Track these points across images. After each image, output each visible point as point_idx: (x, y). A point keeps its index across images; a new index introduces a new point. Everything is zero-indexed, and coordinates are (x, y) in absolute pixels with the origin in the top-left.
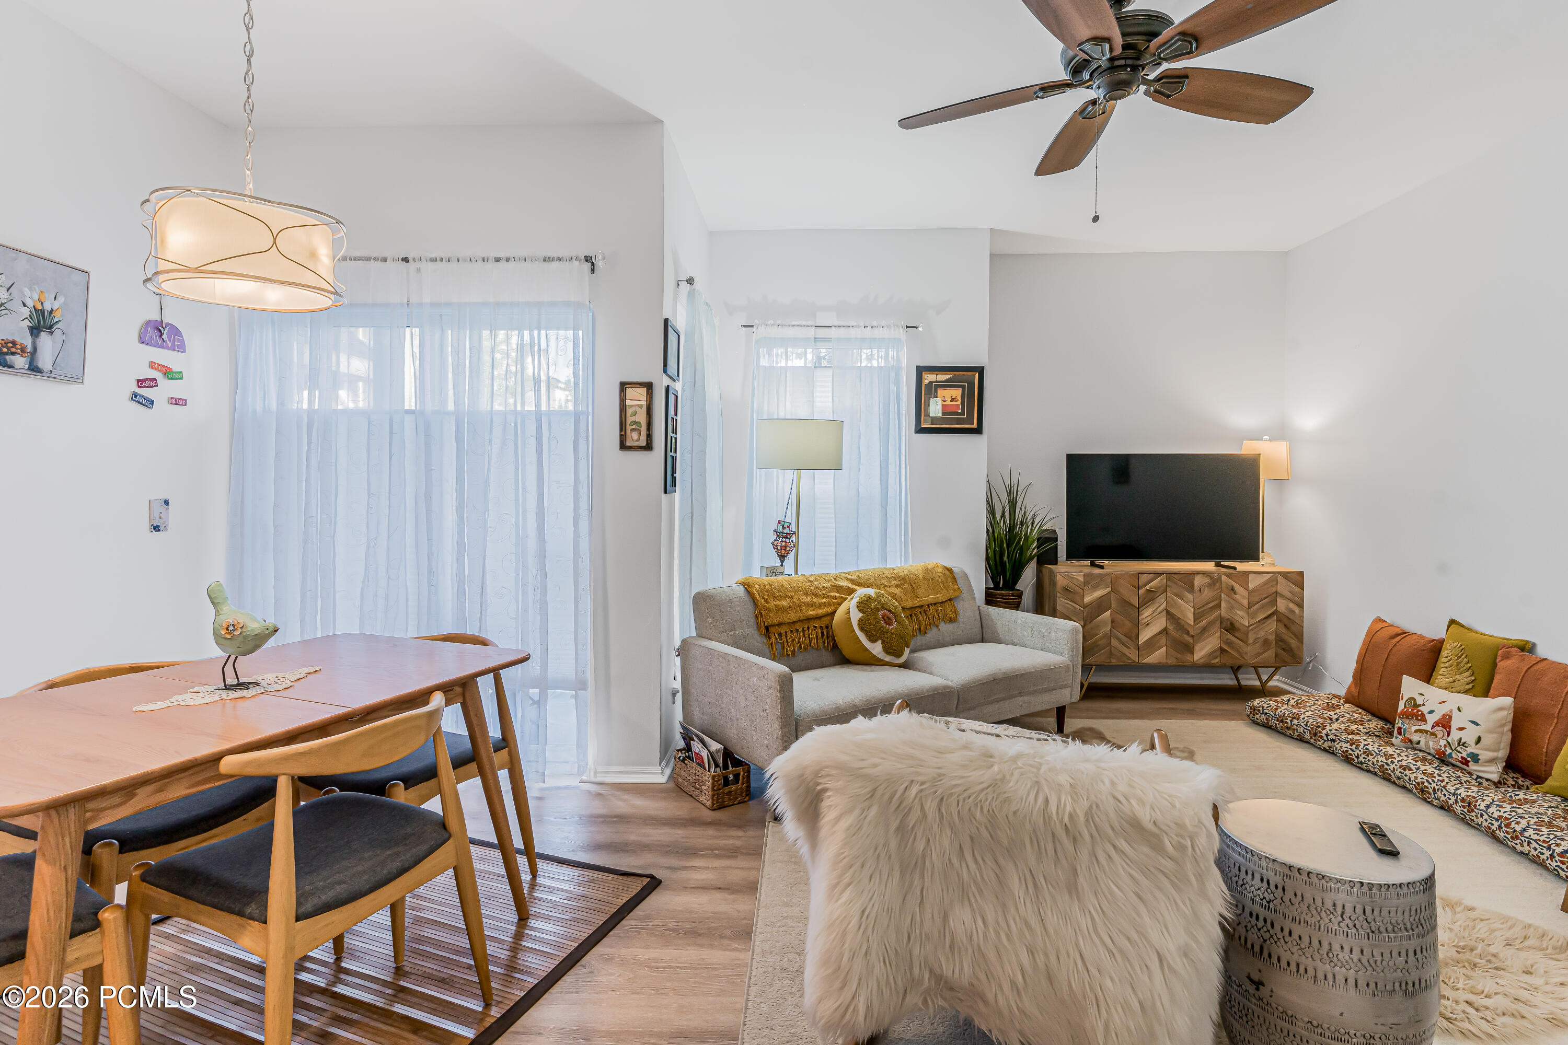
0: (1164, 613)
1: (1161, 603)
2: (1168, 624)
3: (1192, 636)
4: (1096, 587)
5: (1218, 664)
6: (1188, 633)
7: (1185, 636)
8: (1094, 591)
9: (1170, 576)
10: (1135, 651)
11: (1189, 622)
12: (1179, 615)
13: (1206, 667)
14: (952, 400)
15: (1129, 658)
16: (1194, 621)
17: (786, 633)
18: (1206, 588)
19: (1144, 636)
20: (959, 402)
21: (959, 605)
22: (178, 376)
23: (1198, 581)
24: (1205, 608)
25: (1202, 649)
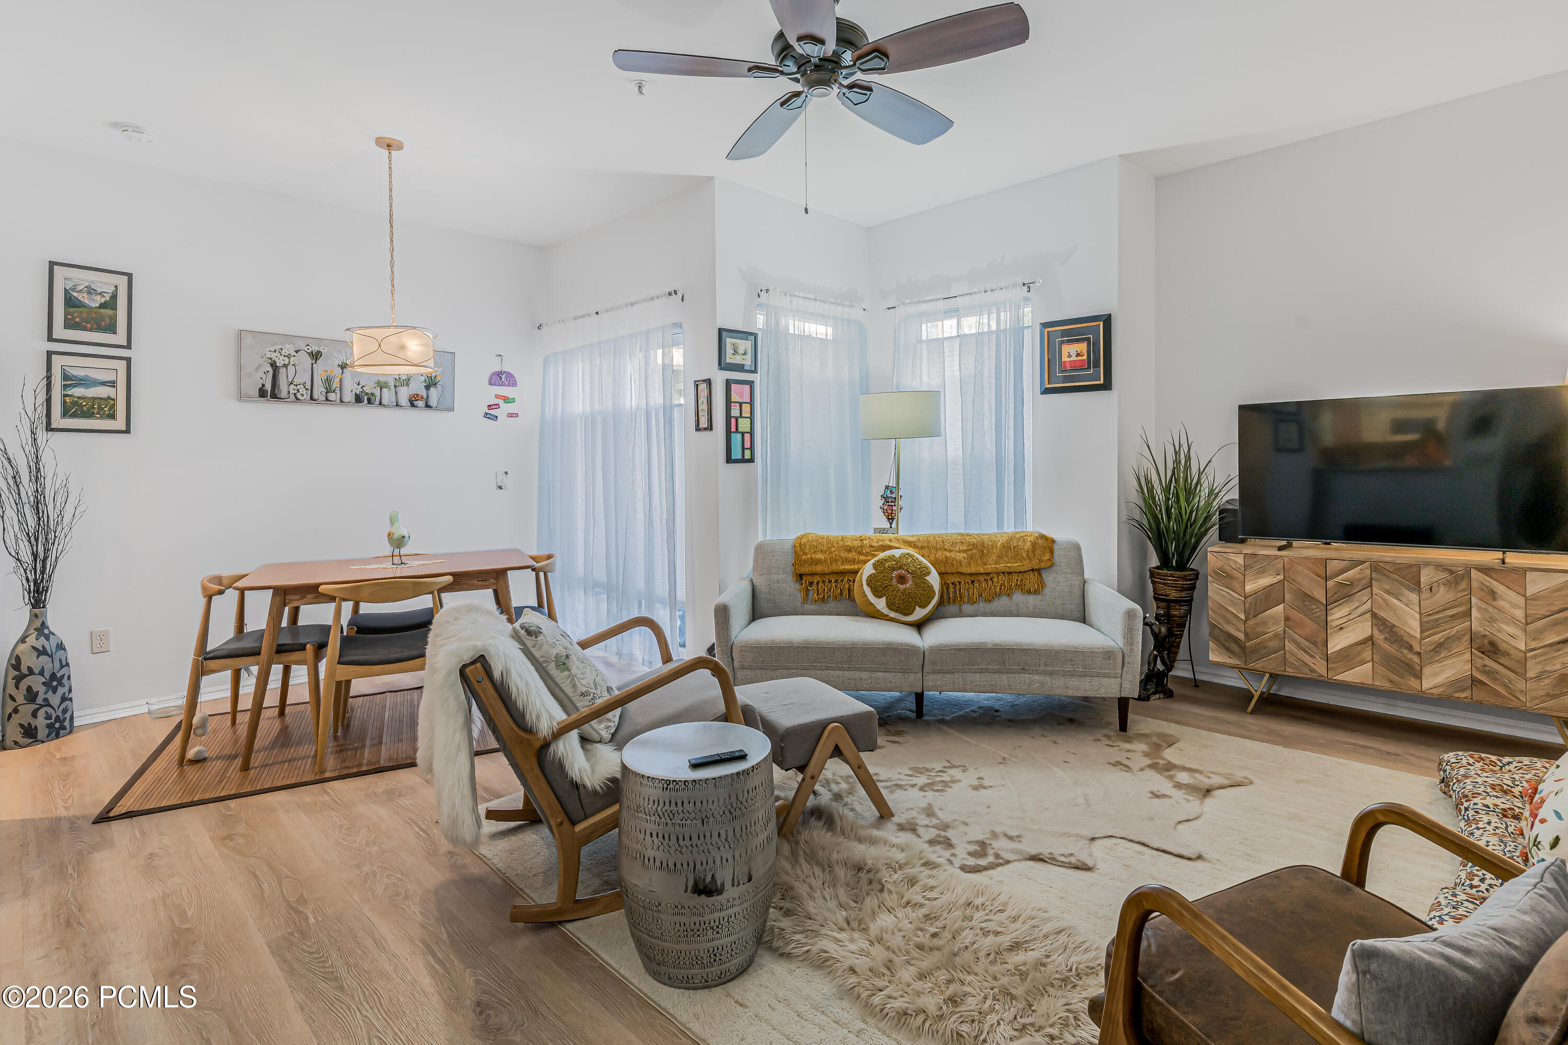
0: (1369, 615)
1: (1362, 602)
2: (1376, 632)
3: (1419, 654)
4: (1262, 572)
5: (1466, 700)
6: (1410, 648)
7: (1406, 651)
8: (1258, 578)
9: (1376, 567)
10: (1323, 662)
11: (1412, 632)
12: (1392, 620)
13: (1442, 701)
14: (1078, 355)
15: (1312, 671)
16: (1421, 632)
17: (818, 583)
18: (1442, 587)
19: (1337, 643)
20: (1085, 357)
21: (1048, 577)
22: (513, 401)
23: (1426, 576)
24: (1441, 615)
25: (1435, 675)
